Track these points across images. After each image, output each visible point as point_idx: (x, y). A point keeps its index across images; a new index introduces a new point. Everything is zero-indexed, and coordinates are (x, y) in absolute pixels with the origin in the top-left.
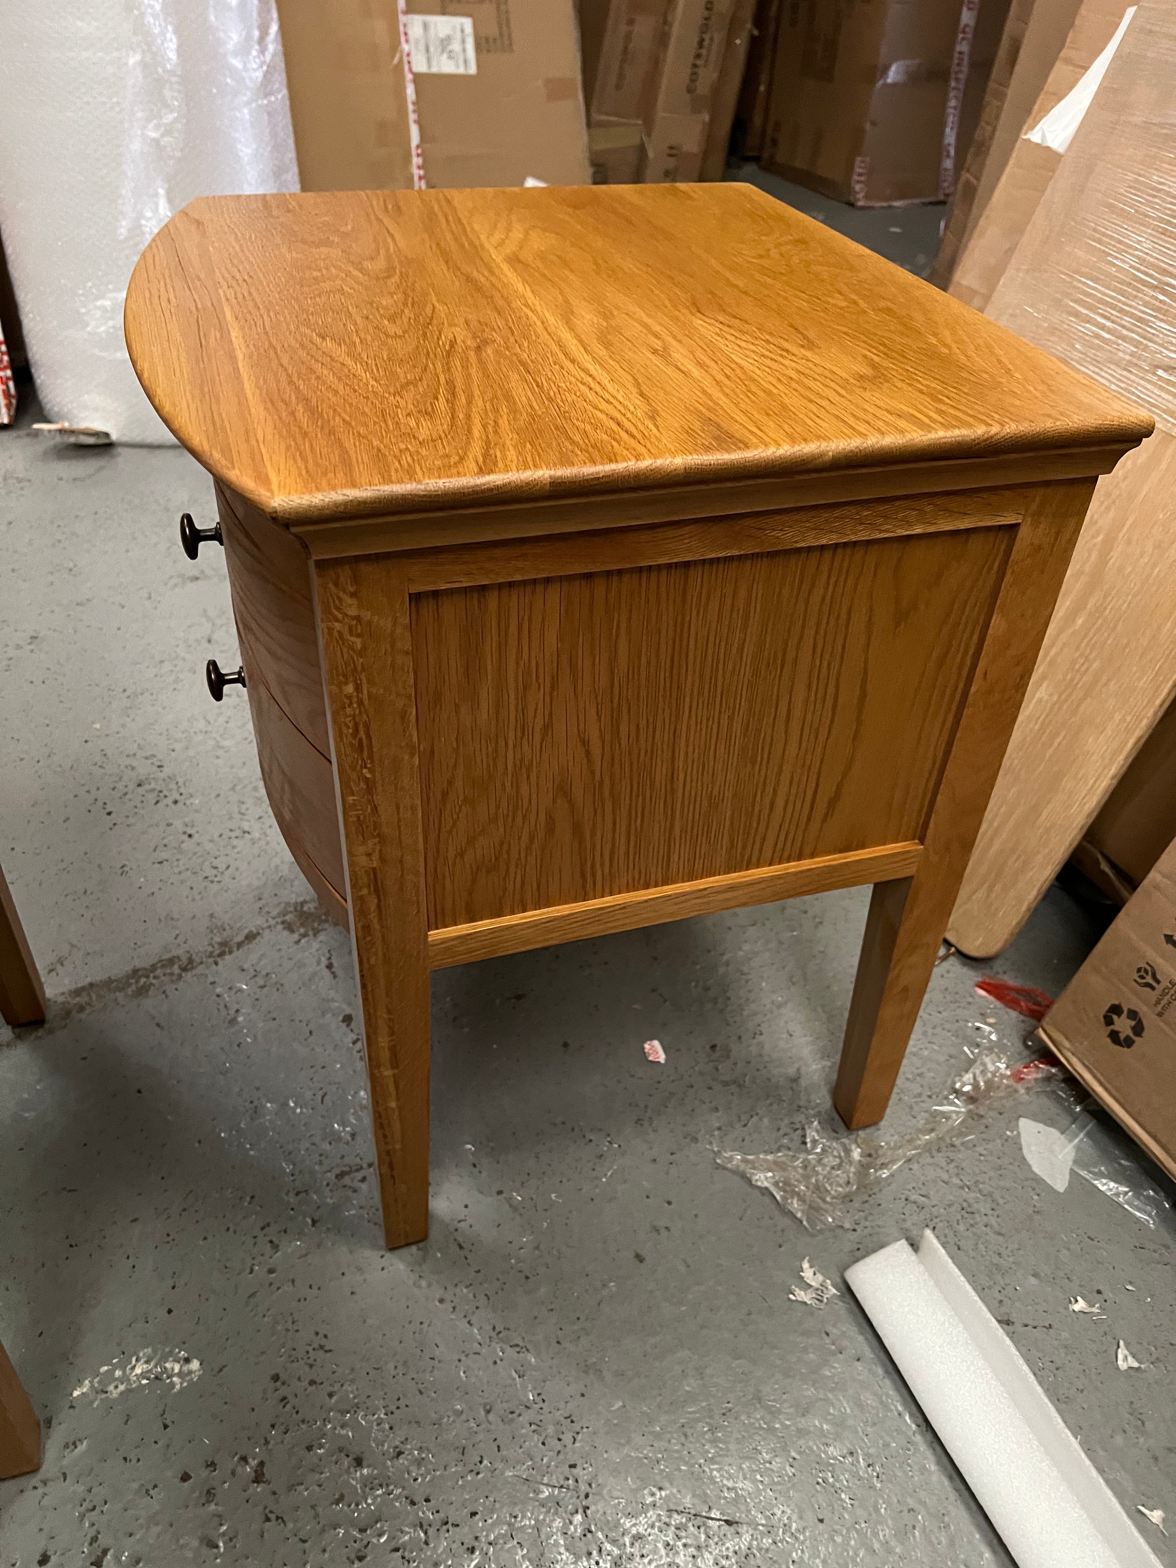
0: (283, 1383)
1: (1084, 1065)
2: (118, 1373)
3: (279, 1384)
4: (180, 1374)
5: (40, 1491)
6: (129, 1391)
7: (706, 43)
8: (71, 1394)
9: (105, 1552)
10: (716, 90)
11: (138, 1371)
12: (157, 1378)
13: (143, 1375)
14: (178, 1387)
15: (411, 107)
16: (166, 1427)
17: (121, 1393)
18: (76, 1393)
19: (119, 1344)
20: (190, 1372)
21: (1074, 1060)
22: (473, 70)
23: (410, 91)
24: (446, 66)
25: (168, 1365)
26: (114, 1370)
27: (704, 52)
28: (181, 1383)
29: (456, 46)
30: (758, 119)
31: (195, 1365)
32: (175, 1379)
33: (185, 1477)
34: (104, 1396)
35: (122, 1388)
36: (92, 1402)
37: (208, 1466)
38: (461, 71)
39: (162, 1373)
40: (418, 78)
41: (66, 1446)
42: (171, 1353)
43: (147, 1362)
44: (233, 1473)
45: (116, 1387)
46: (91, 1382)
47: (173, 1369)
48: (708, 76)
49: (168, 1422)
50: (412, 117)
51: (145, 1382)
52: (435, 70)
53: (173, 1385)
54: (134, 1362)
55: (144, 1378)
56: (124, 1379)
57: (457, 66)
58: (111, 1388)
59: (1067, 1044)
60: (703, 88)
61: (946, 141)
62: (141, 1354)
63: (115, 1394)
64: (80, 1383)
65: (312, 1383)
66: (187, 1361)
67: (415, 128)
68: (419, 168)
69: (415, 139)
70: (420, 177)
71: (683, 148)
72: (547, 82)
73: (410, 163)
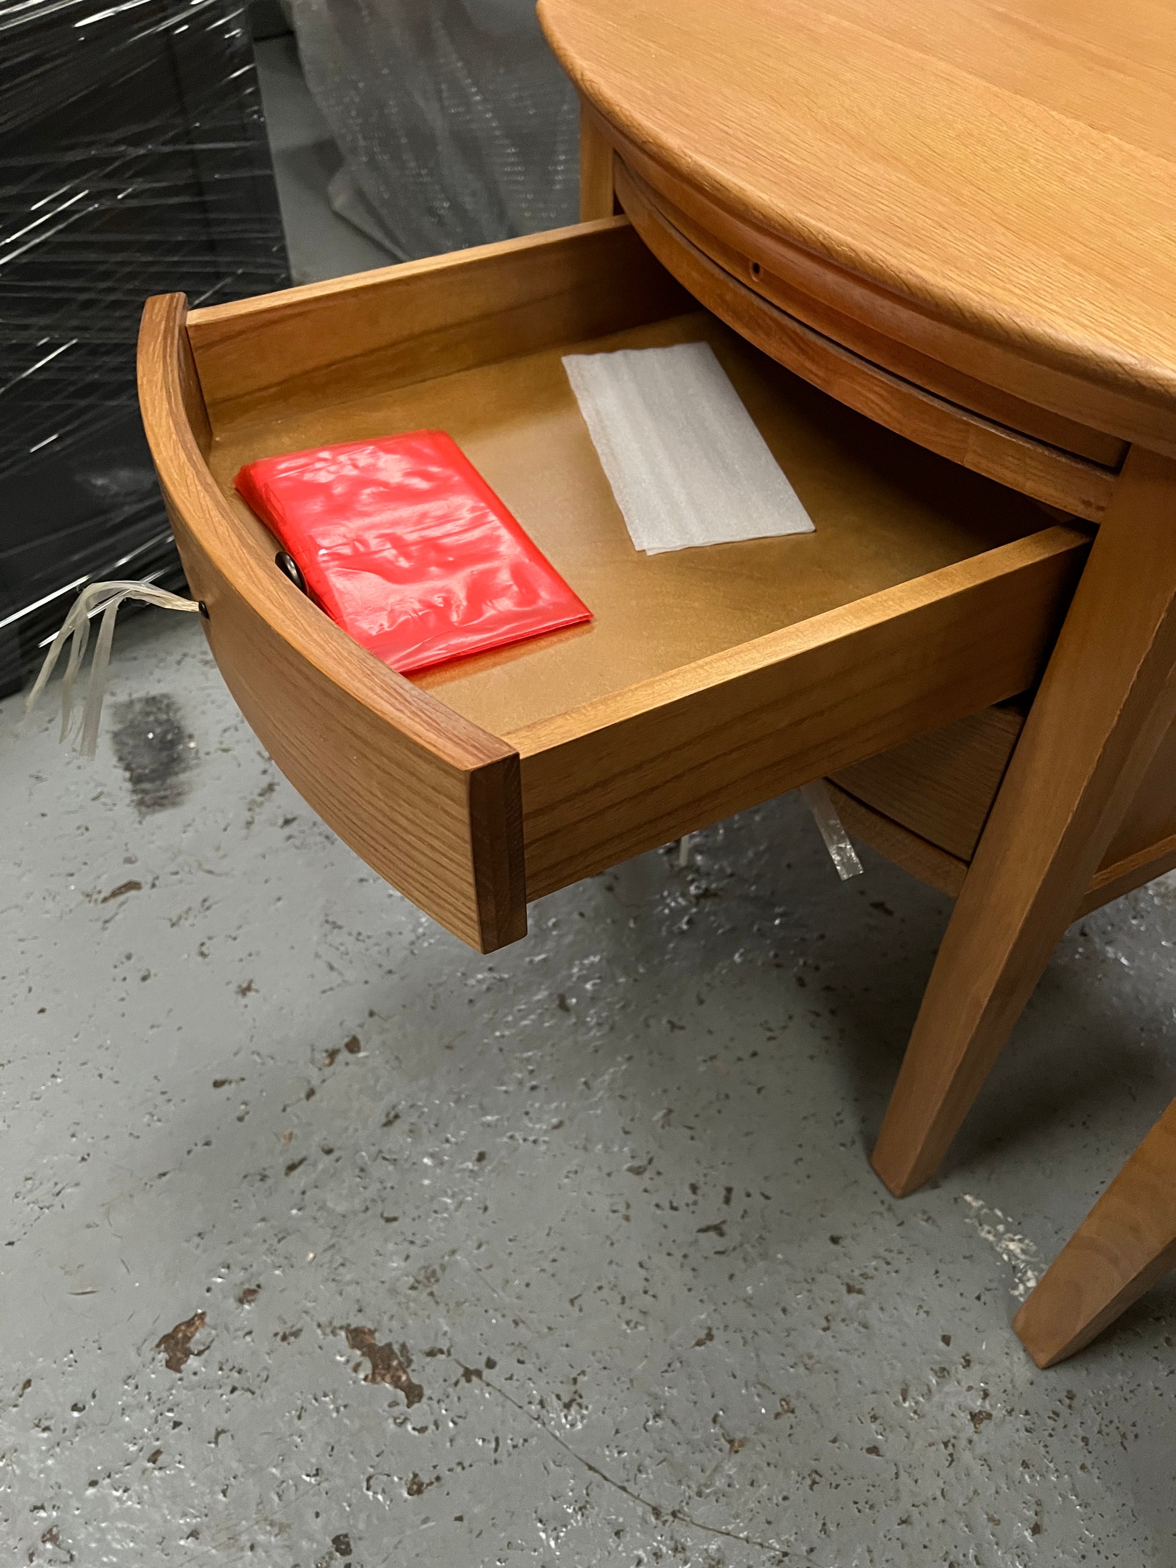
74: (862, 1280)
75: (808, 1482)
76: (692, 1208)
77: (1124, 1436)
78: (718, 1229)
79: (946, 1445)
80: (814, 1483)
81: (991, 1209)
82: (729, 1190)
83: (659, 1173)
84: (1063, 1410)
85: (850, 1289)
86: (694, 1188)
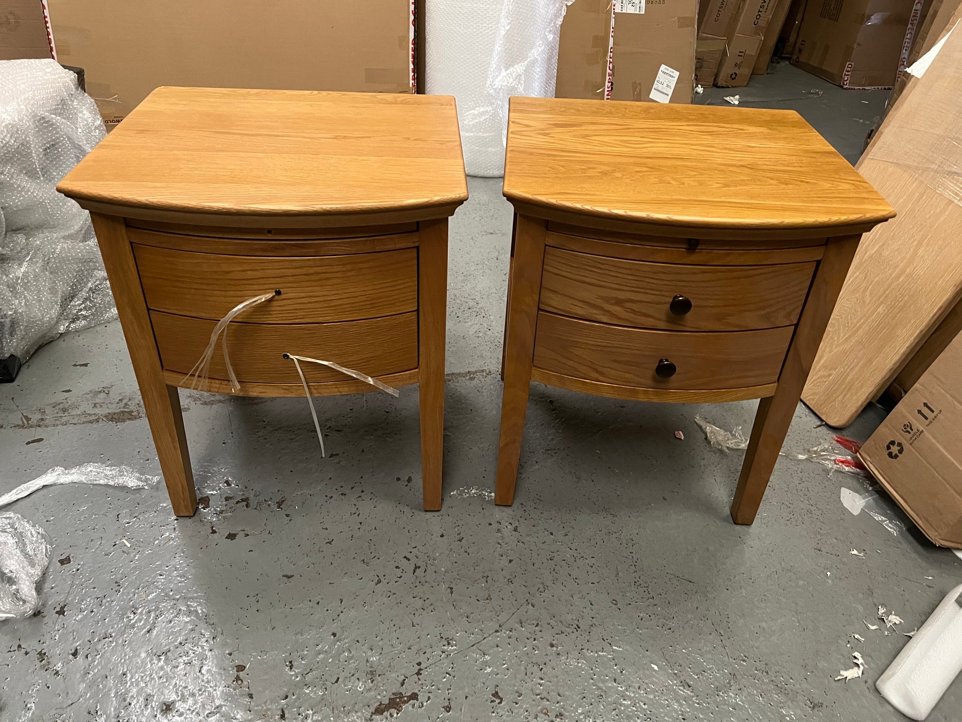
1: (875, 467)
3: (523, 505)
4: (488, 496)
5: (440, 517)
6: (470, 496)
7: (767, 1)
8: (450, 493)
9: (463, 538)
10: (770, 24)
11: (473, 492)
12: (480, 495)
13: (475, 493)
15: (612, 30)
16: (483, 509)
17: (467, 497)
18: (452, 493)
19: (466, 483)
20: (491, 496)
21: (871, 466)
22: (643, 12)
23: (613, 21)
24: (630, 10)
25: (483, 492)
26: (465, 490)
27: (766, 4)
28: (488, 498)
29: (636, 1)
30: (792, 39)
31: (493, 494)
33: (490, 524)
34: (461, 496)
35: (467, 495)
36: (457, 497)
37: (497, 523)
38: (637, 12)
39: (482, 494)
40: (617, 15)
41: (449, 507)
42: (484, 489)
43: (476, 490)
44: (507, 527)
46: (457, 491)
47: (485, 494)
48: (767, 16)
50: (611, 34)
51: (475, 495)
52: (623, 12)
54: (472, 489)
56: (468, 493)
57: (636, 10)
58: (464, 494)
59: (869, 459)
60: (763, 23)
61: (902, 56)
62: (474, 487)
63: (465, 497)
64: (453, 490)
65: (535, 508)
66: (490, 493)
67: (611, 40)
68: (610, 58)
69: (611, 44)
70: (610, 62)
71: (747, 52)
72: (679, 18)
73: (606, 55)
75: (510, 583)
76: (404, 572)
77: (539, 499)
78: (417, 567)
79: (519, 542)
80: (511, 582)
81: (459, 490)
82: (405, 557)
83: (384, 576)
84: (525, 508)
85: (460, 540)
86: (397, 567)
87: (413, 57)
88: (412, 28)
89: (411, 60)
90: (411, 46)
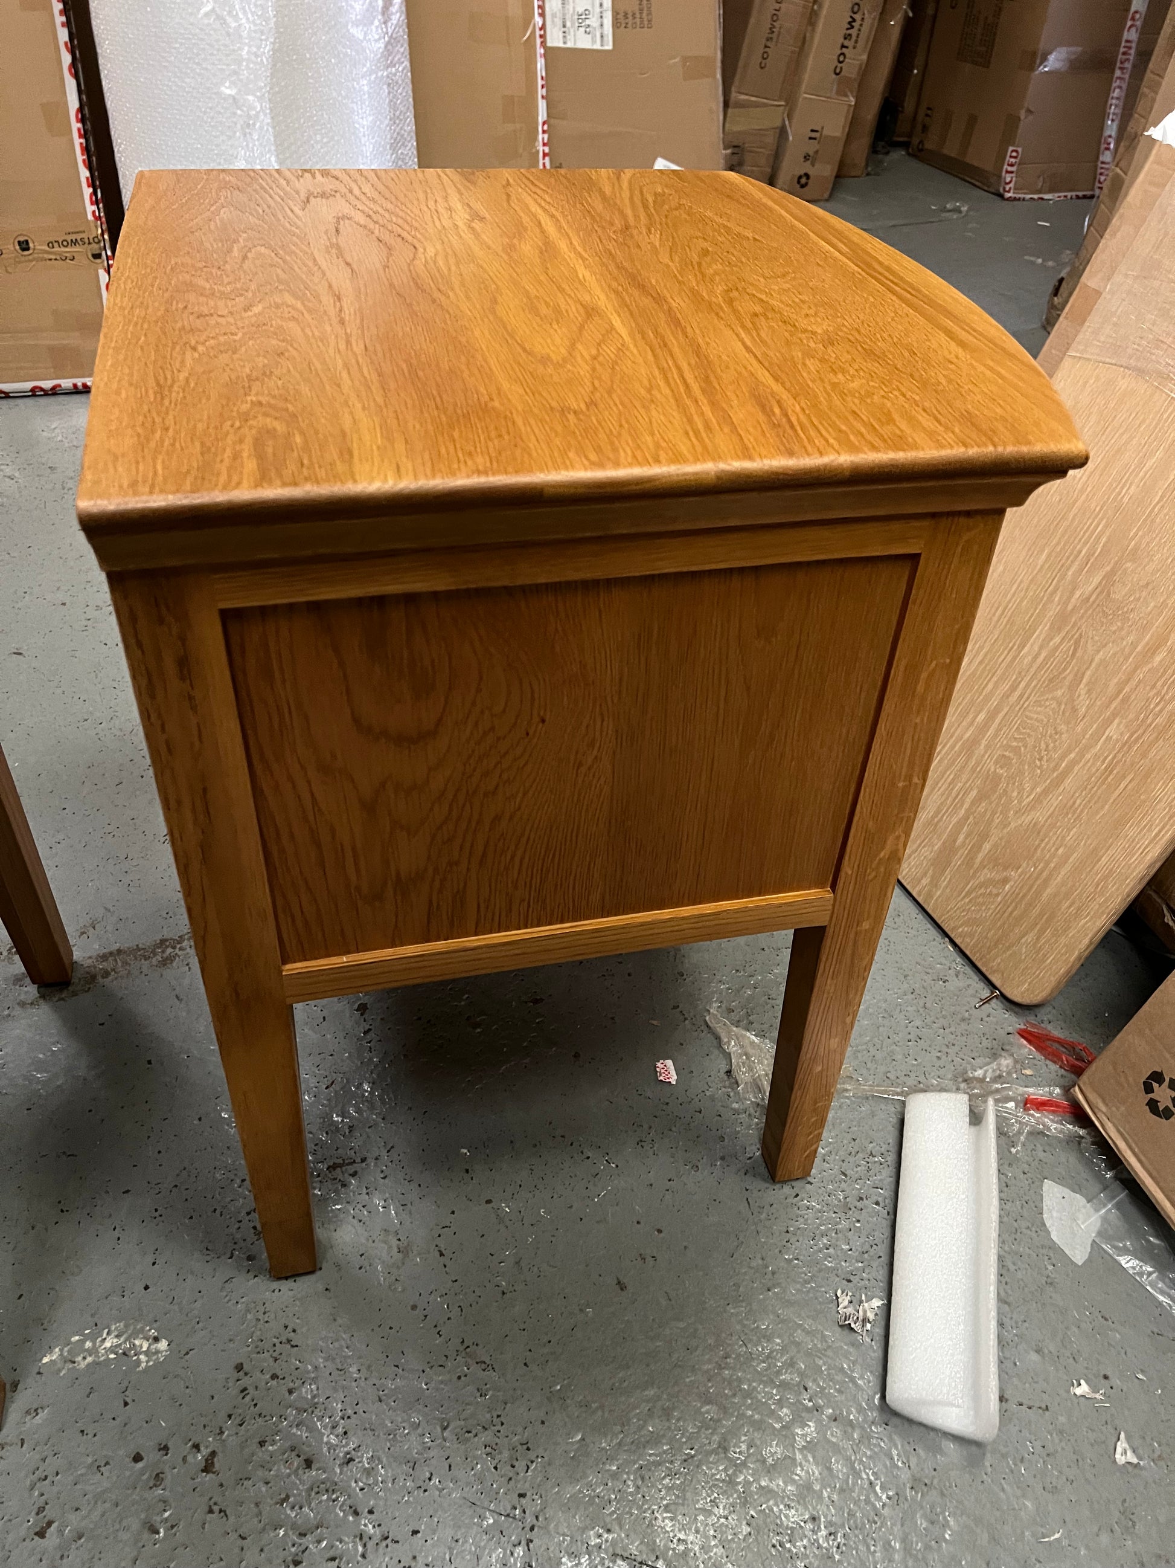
0: (246, 1374)
1: (1119, 1131)
2: (88, 1344)
3: (241, 1373)
4: (147, 1353)
6: (96, 1364)
7: (856, 25)
8: (41, 1359)
9: (50, 1524)
10: (866, 71)
11: (108, 1344)
12: (124, 1354)
13: (112, 1350)
14: (143, 1365)
15: (540, 82)
16: (126, 1404)
17: (88, 1365)
18: (45, 1360)
19: (92, 1316)
20: (157, 1352)
21: (1109, 1126)
22: (609, 46)
23: (540, 63)
24: (582, 41)
25: (137, 1342)
26: (83, 1342)
27: (854, 32)
28: (147, 1362)
29: (593, 21)
30: (909, 105)
31: (163, 1345)
32: (142, 1357)
33: (137, 1458)
34: (71, 1366)
35: (89, 1359)
36: (60, 1370)
37: (160, 1450)
38: (597, 46)
39: (130, 1349)
40: (551, 54)
41: (28, 1412)
42: (142, 1330)
43: (117, 1336)
44: (184, 1459)
45: (84, 1358)
46: (61, 1350)
47: (141, 1347)
48: (857, 57)
49: (128, 1400)
50: (541, 92)
51: (112, 1356)
52: (569, 45)
53: (139, 1362)
54: (104, 1335)
55: (112, 1352)
56: (93, 1351)
57: (594, 42)
58: (79, 1359)
59: (1104, 1109)
60: (851, 68)
61: (1107, 133)
62: (113, 1327)
63: (83, 1365)
64: (51, 1349)
65: (274, 1376)
66: (156, 1339)
67: (542, 105)
68: (544, 145)
69: (542, 116)
70: (545, 155)
71: (825, 132)
72: (685, 59)
73: (535, 139)
74: (41, 1515)
77: (289, 1343)
79: (211, 1511)
81: (69, 1343)
84: (245, 1382)
85: (41, 1534)
87: (86, 150)
88: (71, 85)
89: (80, 158)
90: (76, 126)
